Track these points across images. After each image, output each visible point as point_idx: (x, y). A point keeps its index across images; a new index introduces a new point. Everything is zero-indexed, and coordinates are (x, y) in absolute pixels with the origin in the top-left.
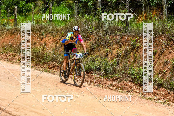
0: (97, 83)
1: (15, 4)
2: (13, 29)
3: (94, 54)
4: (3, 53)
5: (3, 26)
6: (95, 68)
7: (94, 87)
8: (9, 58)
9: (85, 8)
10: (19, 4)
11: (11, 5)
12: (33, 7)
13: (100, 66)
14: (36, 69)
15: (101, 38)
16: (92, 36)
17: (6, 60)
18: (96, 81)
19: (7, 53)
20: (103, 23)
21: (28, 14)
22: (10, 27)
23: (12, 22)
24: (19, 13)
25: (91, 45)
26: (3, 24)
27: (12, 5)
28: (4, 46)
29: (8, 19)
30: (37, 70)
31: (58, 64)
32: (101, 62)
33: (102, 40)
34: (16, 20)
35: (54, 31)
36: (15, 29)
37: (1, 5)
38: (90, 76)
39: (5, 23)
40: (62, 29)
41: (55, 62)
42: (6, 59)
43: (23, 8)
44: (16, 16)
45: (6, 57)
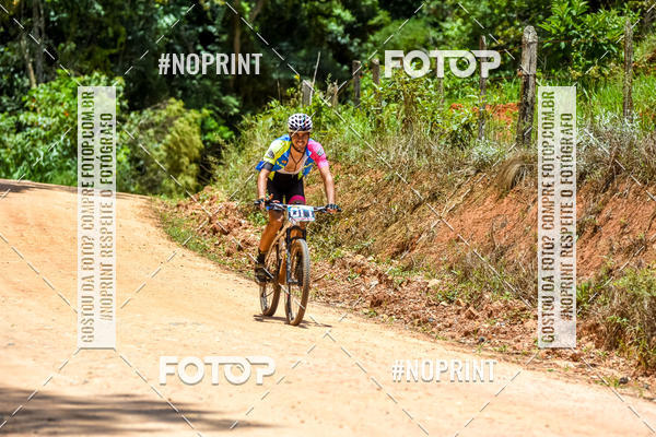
1: (525, 17)
2: (512, 162)
4: (451, 302)
5: (454, 141)
8: (485, 326)
10: (548, 14)
11: (502, 21)
12: (630, 30)
14: (647, 394)
17: (471, 341)
19: (476, 299)
21: (600, 71)
22: (492, 151)
23: (507, 122)
24: (549, 68)
26: (454, 133)
27: (506, 23)
28: (460, 259)
29: (484, 106)
30: (651, 400)
34: (527, 109)
36: (524, 158)
37: (443, 20)
39: (467, 126)
42: (467, 334)
43: (568, 38)
44: (526, 86)
45: (471, 325)
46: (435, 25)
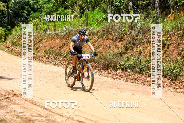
0: (132, 79)
1: (54, 11)
2: (53, 34)
3: (128, 54)
4: (45, 57)
5: (44, 31)
6: (130, 66)
7: (129, 83)
8: (50, 60)
9: (118, 11)
10: (58, 10)
11: (51, 12)
12: (71, 12)
13: (134, 64)
15: (134, 38)
16: (126, 36)
18: (131, 78)
19: (49, 56)
20: (135, 24)
22: (50, 32)
23: (52, 28)
25: (125, 45)
28: (46, 50)
29: (49, 25)
31: (96, 64)
32: (135, 60)
33: (136, 40)
34: (55, 25)
35: (91, 33)
36: (55, 33)
38: (126, 74)
39: (46, 29)
40: (98, 32)
41: (93, 62)
42: (48, 62)
44: (55, 22)
45: (48, 60)
46: (40, 13)
